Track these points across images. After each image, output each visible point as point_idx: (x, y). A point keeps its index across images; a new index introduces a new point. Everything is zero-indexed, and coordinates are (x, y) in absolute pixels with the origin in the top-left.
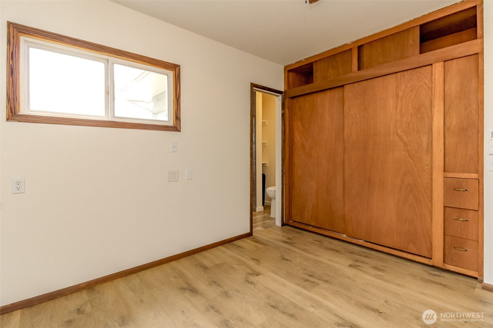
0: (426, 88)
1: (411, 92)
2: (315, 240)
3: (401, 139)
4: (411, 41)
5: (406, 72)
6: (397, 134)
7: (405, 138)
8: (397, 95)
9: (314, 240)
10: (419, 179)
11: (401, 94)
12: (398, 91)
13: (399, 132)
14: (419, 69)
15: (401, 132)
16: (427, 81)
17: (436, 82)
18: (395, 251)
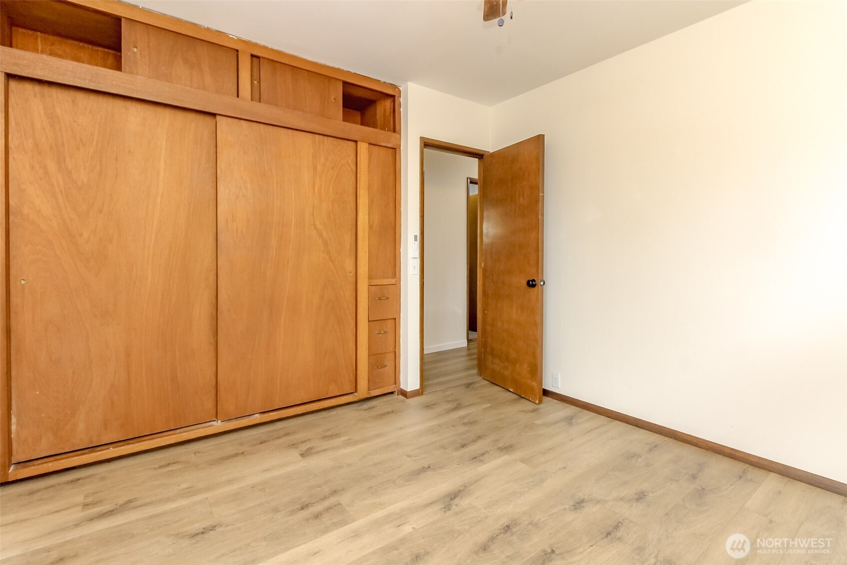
0: (349, 170)
1: (333, 169)
2: (157, 466)
3: (320, 235)
4: (333, 97)
5: (326, 138)
6: (315, 228)
7: (325, 234)
8: (315, 168)
9: (155, 469)
10: (341, 291)
11: (319, 167)
12: (316, 162)
13: (317, 223)
14: (341, 140)
15: (320, 224)
16: (350, 161)
17: (362, 167)
18: (313, 404)
